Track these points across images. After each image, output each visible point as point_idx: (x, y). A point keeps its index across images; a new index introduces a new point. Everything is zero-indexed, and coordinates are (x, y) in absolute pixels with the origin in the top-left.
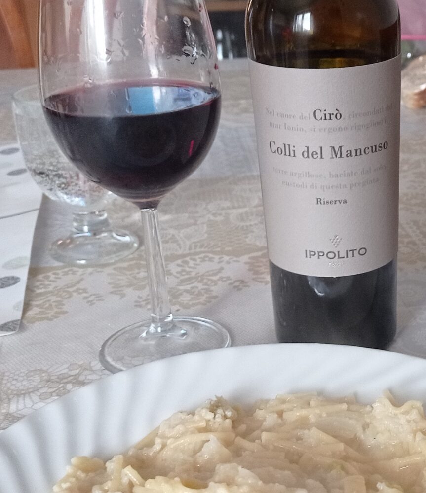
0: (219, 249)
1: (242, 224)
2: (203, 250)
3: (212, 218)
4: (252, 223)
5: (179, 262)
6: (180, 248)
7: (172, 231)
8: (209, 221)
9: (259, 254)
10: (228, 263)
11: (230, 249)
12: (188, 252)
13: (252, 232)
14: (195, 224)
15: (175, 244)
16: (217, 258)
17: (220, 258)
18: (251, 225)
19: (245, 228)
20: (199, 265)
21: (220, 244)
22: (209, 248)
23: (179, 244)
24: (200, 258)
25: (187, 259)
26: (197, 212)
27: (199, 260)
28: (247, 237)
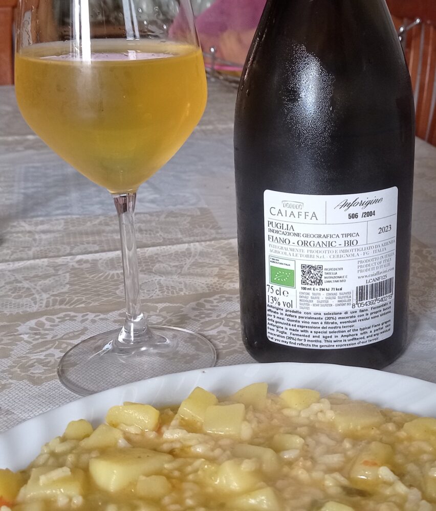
1: (112, 273)
2: (62, 307)
8: (73, 269)
10: (93, 321)
11: (95, 304)
12: (45, 309)
16: (79, 317)
17: (83, 316)
20: (57, 326)
21: (84, 299)
22: (71, 305)
23: (34, 299)
25: (43, 319)
27: (57, 321)
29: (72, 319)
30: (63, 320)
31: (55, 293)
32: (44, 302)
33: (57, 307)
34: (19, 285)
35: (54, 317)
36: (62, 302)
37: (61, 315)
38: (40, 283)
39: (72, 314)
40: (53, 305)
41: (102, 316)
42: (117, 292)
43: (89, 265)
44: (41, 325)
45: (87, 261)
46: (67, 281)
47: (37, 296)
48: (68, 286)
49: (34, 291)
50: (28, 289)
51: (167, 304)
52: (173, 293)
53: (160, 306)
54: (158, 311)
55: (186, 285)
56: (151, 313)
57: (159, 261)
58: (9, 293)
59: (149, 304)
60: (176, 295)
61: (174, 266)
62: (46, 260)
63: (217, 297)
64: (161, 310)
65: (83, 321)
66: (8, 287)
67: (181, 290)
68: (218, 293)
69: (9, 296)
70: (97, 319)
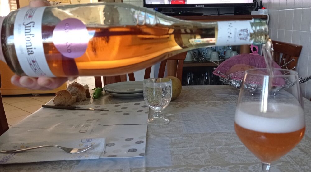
0: (216, 164)
1: (222, 153)
2: (210, 164)
3: (209, 150)
4: (225, 153)
5: (203, 168)
6: (201, 162)
7: (196, 155)
8: (209, 151)
9: (232, 166)
10: (221, 169)
11: (220, 163)
12: (205, 164)
13: (227, 157)
14: (204, 152)
15: (199, 160)
16: (216, 167)
17: (218, 167)
18: (225, 154)
19: (223, 155)
20: (210, 170)
21: (216, 162)
22: (213, 163)
23: (200, 160)
24: (210, 167)
25: (206, 167)
26: (203, 147)
27: (210, 168)
28: (225, 159)
29: (214, 168)
30: (211, 168)
31: (206, 159)
32: (204, 161)
33: (208, 164)
34: (194, 155)
35: (209, 167)
36: (209, 162)
37: (211, 166)
38: (200, 155)
39: (214, 166)
40: (207, 163)
41: (223, 168)
42: (226, 160)
43: (213, 150)
44: (205, 169)
45: (212, 148)
46: (208, 155)
47: (200, 159)
48: (209, 157)
49: (199, 158)
50: (197, 156)
51: (243, 166)
52: (243, 162)
53: (241, 166)
54: (241, 168)
55: (247, 159)
56: (239, 168)
57: (235, 150)
58: (192, 157)
59: (237, 165)
60: (245, 163)
61: (241, 152)
62: (200, 148)
63: (259, 164)
64: (242, 167)
65: (218, 169)
66: (191, 155)
67: (246, 161)
68: (258, 163)
69: (192, 158)
70: (222, 169)
